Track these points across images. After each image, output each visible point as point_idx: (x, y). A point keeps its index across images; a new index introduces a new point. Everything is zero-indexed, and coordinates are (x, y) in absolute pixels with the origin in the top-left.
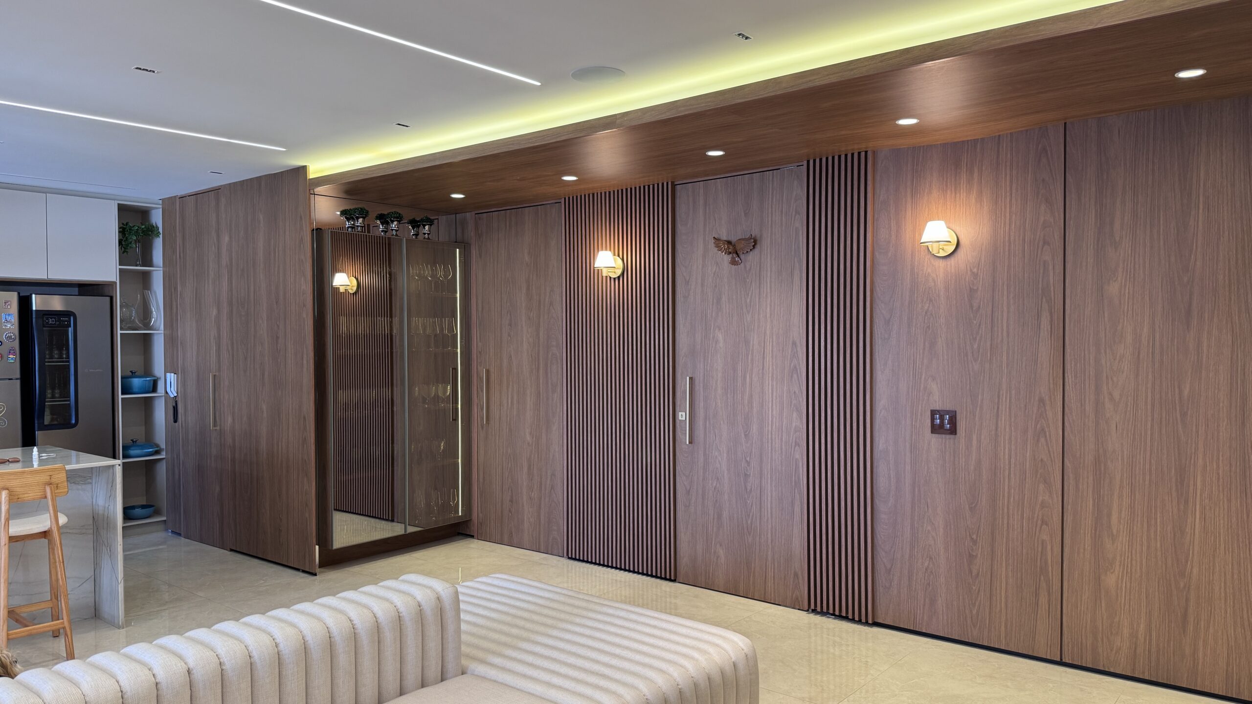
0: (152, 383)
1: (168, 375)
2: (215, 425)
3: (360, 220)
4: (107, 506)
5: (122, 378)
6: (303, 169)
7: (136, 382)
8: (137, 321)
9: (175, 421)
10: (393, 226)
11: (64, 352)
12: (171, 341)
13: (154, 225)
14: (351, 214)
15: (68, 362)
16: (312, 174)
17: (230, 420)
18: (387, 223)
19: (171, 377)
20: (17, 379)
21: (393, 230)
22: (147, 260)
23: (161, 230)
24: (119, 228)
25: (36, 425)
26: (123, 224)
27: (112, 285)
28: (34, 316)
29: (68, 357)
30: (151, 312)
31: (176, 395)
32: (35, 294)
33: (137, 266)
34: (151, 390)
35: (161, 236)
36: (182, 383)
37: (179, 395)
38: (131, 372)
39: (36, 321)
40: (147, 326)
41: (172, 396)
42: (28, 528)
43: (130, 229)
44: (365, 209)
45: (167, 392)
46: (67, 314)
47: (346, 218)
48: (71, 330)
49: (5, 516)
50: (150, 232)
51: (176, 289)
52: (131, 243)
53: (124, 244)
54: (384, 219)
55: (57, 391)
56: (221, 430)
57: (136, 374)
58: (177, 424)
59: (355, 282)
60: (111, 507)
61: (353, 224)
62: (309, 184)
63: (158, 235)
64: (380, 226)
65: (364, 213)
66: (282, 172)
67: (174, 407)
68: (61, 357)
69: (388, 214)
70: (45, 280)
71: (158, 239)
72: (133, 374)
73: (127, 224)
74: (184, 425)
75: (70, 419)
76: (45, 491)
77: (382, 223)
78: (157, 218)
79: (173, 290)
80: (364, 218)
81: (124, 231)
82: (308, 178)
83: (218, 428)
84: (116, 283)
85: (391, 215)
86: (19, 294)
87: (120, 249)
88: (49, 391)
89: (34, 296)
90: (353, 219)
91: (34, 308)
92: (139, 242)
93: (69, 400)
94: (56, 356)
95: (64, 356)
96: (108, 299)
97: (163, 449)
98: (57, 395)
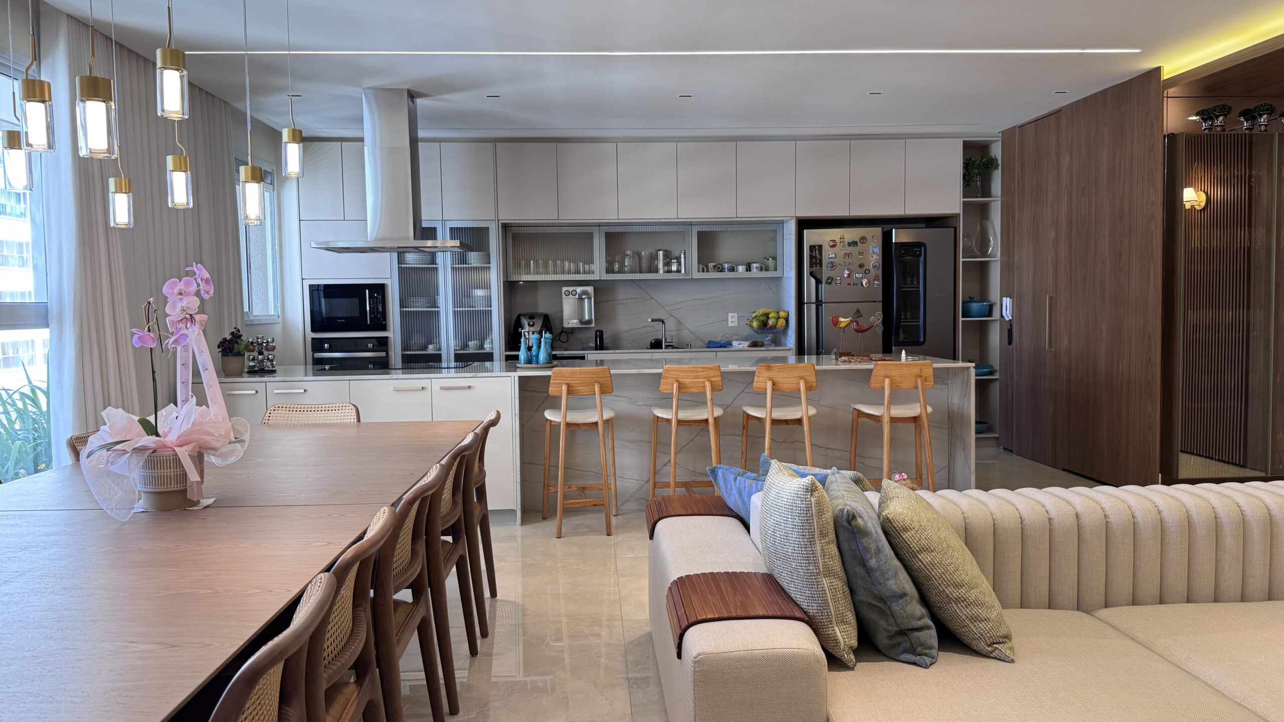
0: (988, 307)
1: (1004, 299)
2: (1050, 346)
3: (1221, 118)
4: (961, 404)
5: (963, 302)
6: (1158, 70)
7: (975, 306)
8: (975, 249)
9: (1010, 343)
10: (1262, 120)
11: (915, 279)
12: (1008, 268)
13: (993, 157)
14: (1209, 114)
15: (919, 287)
16: (1166, 75)
17: (1066, 341)
18: (1254, 118)
19: (1007, 301)
20: (880, 302)
21: (1262, 125)
22: (987, 192)
23: (1000, 162)
24: (964, 164)
25: (893, 341)
26: (966, 160)
27: (955, 217)
28: (893, 248)
29: (918, 283)
30: (989, 241)
31: (1011, 318)
32: (895, 228)
33: (977, 197)
34: (987, 314)
35: (1000, 168)
36: (1017, 308)
37: (1014, 318)
38: (970, 297)
39: (895, 252)
40: (984, 253)
41: (1007, 319)
42: (903, 412)
43: (973, 164)
44: (1227, 105)
45: (1002, 316)
46: (920, 245)
47: (1202, 119)
48: (922, 258)
49: (888, 399)
50: (990, 164)
51: (1013, 215)
52: (973, 176)
53: (967, 179)
54: (1250, 115)
55: (909, 313)
56: (1056, 351)
57: (974, 299)
58: (1011, 346)
59: (1203, 197)
60: (966, 406)
61: (1211, 125)
62: (1163, 86)
63: (996, 167)
64: (1244, 124)
65: (1225, 111)
66: (1131, 79)
67: (1009, 330)
68: (912, 284)
69: (1256, 108)
70: (902, 215)
71: (997, 171)
72: (971, 300)
73: (970, 159)
74: (1018, 347)
75: (919, 337)
76: (916, 382)
77: (1247, 120)
78: (997, 152)
79: (1010, 218)
80: (1225, 115)
81: (968, 165)
82: (1162, 80)
83: (1053, 349)
84: (959, 215)
85: (1260, 108)
86: (883, 229)
87: (964, 183)
88: (903, 314)
89: (894, 230)
90: (1211, 119)
91: (894, 241)
92: (980, 175)
93: (919, 322)
94: (909, 283)
95: (915, 283)
96: (953, 229)
97: (997, 370)
98: (909, 317)
